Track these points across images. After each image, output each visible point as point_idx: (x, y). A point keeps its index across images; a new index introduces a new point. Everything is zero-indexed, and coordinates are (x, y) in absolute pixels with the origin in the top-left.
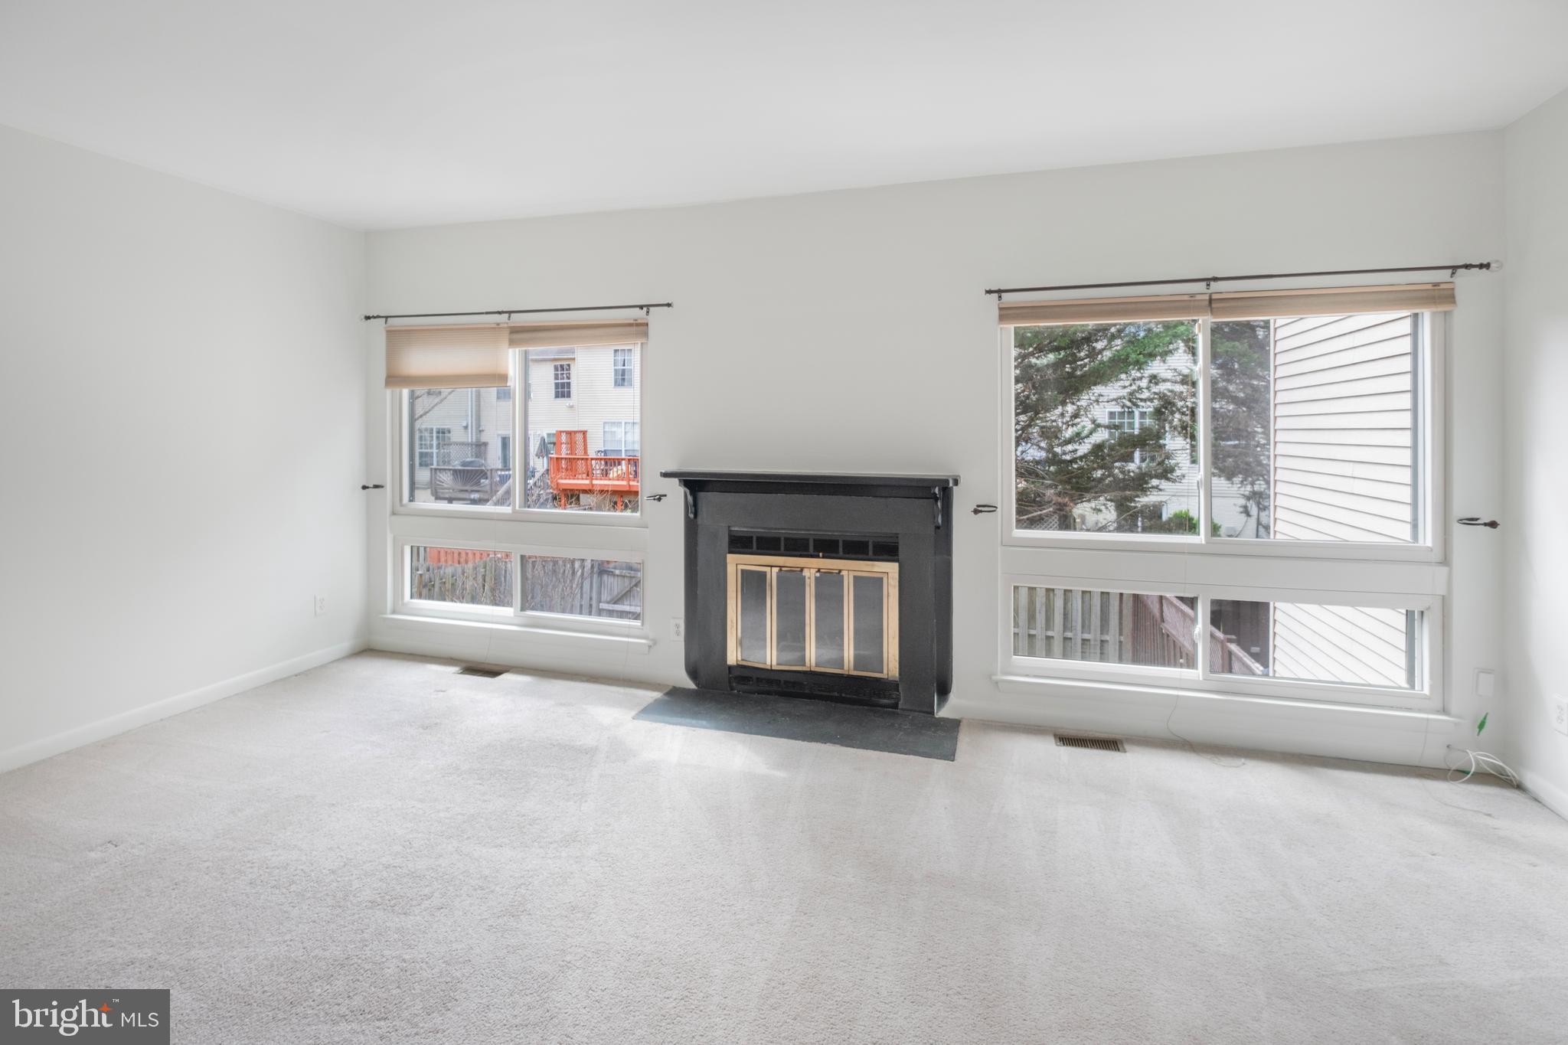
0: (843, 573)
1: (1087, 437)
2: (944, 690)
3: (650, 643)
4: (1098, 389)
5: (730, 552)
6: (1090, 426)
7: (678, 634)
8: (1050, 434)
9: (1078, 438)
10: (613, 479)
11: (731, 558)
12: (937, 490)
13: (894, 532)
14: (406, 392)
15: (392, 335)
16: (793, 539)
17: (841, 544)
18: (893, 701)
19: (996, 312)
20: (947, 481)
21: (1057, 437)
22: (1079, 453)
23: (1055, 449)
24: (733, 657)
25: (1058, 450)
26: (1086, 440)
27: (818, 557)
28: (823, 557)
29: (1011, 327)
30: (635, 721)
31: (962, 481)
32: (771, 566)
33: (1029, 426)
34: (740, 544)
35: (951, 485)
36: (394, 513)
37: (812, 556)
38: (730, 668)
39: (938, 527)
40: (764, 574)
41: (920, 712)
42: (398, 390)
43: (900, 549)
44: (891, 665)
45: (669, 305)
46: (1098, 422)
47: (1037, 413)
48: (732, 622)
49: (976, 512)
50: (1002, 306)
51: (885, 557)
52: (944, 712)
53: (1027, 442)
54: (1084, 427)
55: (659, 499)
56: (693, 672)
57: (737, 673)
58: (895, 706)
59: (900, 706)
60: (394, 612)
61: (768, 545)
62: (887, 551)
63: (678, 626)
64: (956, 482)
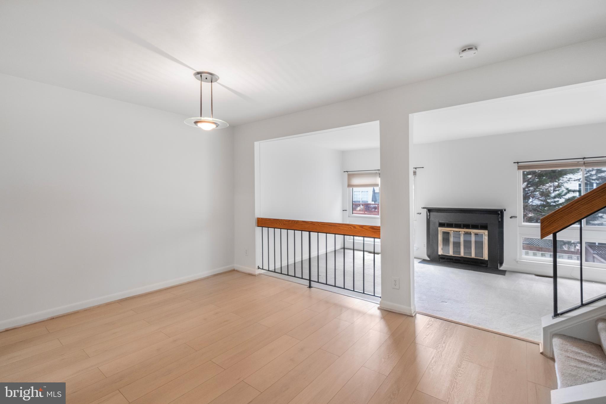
0: (471, 233)
1: (565, 195)
2: (501, 263)
3: (417, 249)
4: (569, 176)
5: (439, 227)
6: (565, 191)
7: (425, 246)
8: (546, 194)
9: (559, 196)
10: (358, 211)
11: (439, 229)
12: (499, 212)
13: (487, 223)
14: (351, 188)
15: (349, 175)
16: (457, 224)
17: (471, 226)
18: (486, 265)
19: (517, 167)
20: (502, 210)
21: (549, 196)
22: (560, 202)
23: (548, 201)
24: (440, 252)
25: (549, 201)
26: (563, 197)
27: (464, 228)
28: (466, 229)
29: (521, 171)
30: (419, 264)
31: (506, 210)
32: (451, 231)
33: (534, 191)
34: (442, 225)
35: (503, 211)
36: (349, 217)
37: (462, 228)
38: (439, 255)
39: (499, 222)
40: (449, 232)
41: (494, 268)
42: (350, 188)
43: (488, 227)
44: (486, 257)
45: (423, 168)
46: (570, 189)
47: (537, 187)
48: (440, 244)
49: (511, 218)
50: (518, 166)
51: (483, 229)
52: (501, 268)
53: (533, 198)
54: (563, 191)
55: (420, 214)
56: (429, 256)
57: (441, 257)
58: (487, 266)
59: (488, 266)
60: (349, 240)
61: (450, 225)
62: (484, 227)
63: (425, 245)
64: (505, 210)
